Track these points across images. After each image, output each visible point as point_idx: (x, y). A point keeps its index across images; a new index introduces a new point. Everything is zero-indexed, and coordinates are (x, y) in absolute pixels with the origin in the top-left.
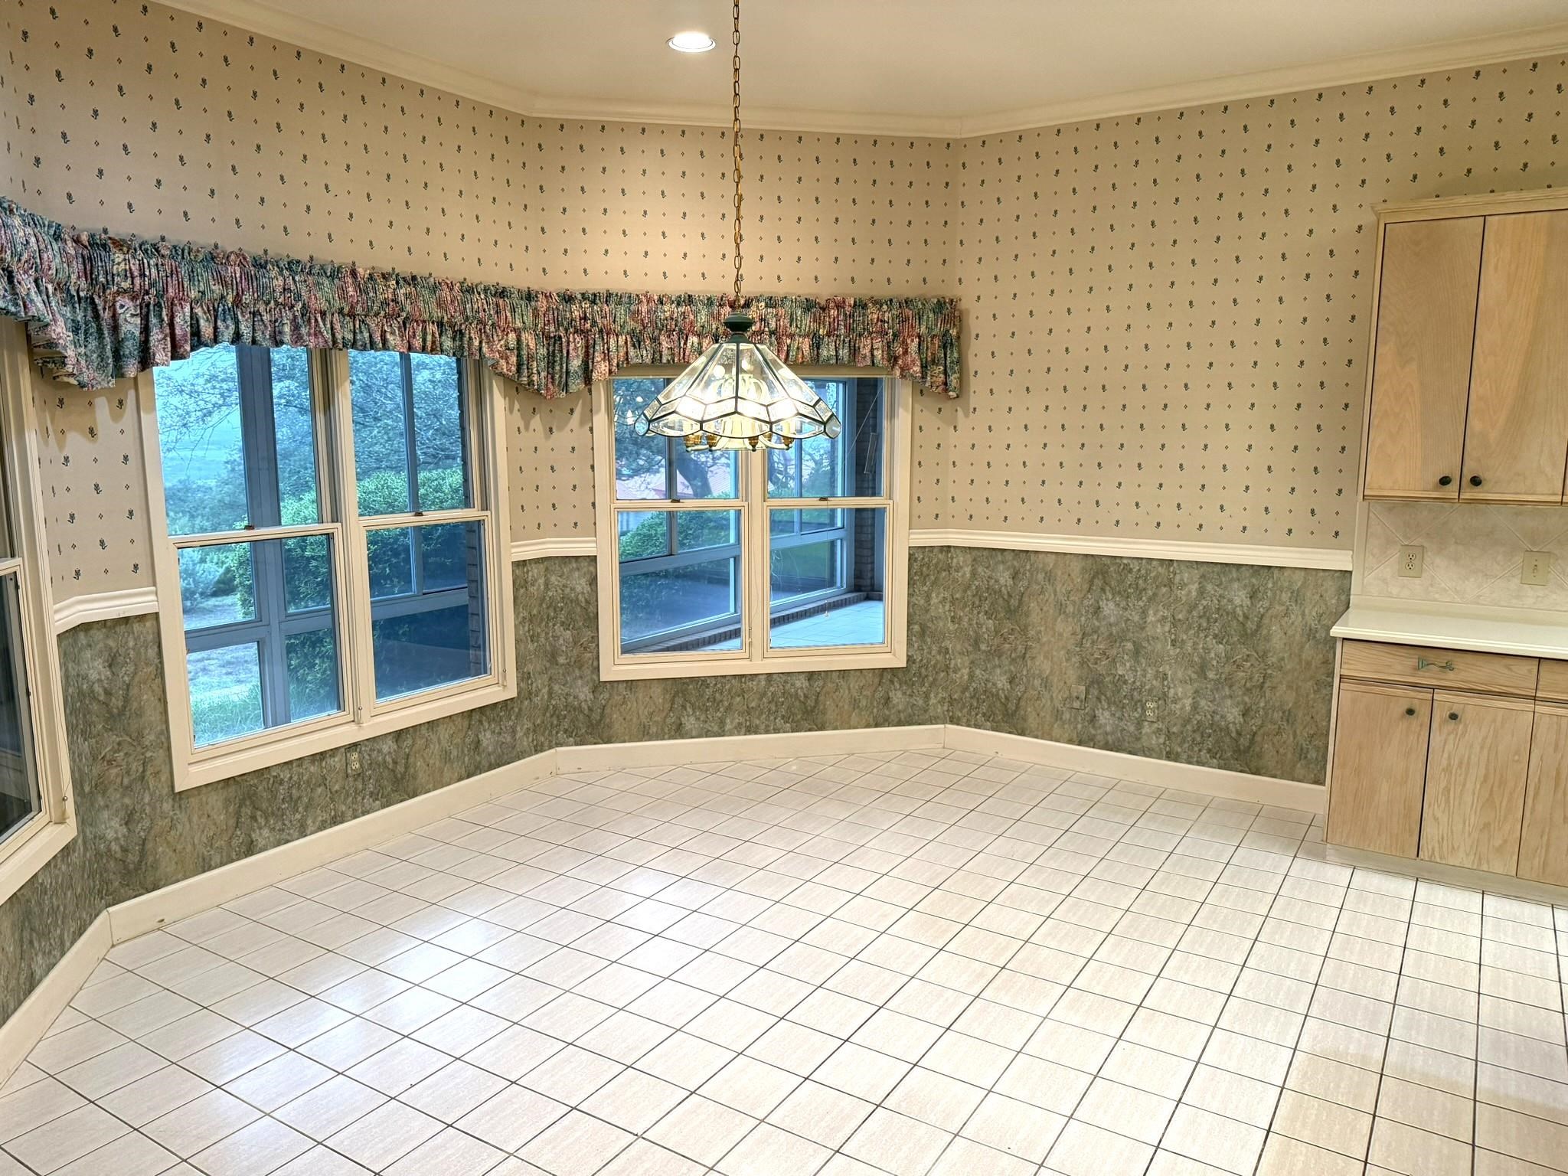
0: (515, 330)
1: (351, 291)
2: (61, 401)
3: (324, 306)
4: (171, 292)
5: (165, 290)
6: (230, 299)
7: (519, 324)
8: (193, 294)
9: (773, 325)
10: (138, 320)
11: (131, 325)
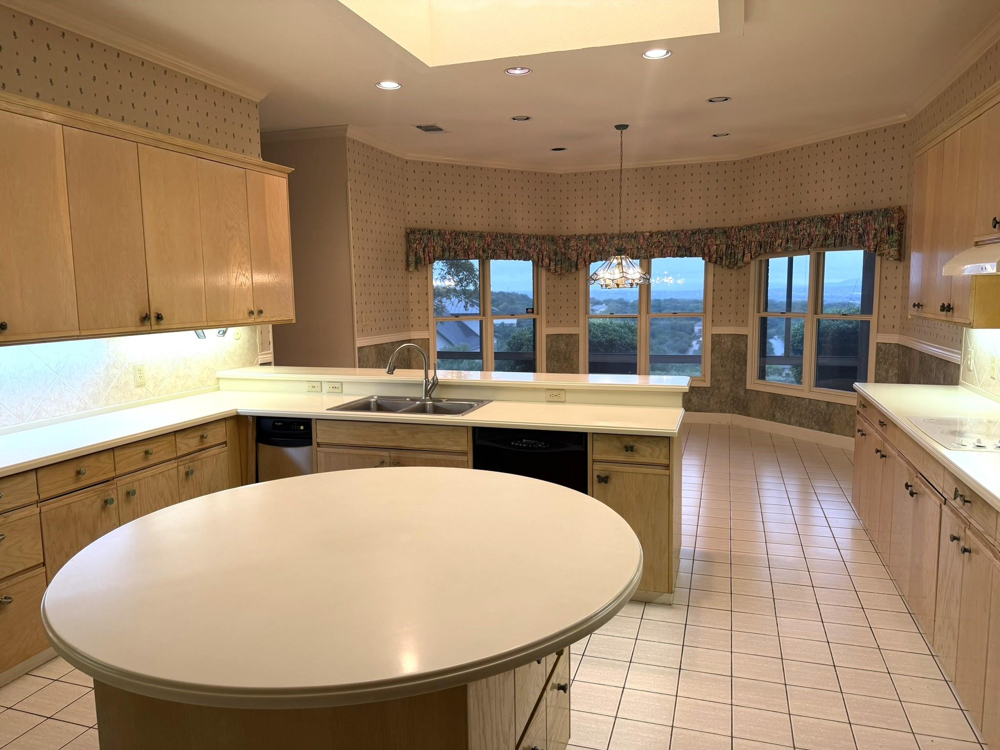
0: (716, 245)
1: (641, 241)
2: (561, 279)
3: (631, 247)
4: (585, 249)
5: (583, 249)
6: (601, 249)
7: (718, 242)
8: (590, 249)
9: (808, 231)
10: (576, 257)
11: (574, 259)
